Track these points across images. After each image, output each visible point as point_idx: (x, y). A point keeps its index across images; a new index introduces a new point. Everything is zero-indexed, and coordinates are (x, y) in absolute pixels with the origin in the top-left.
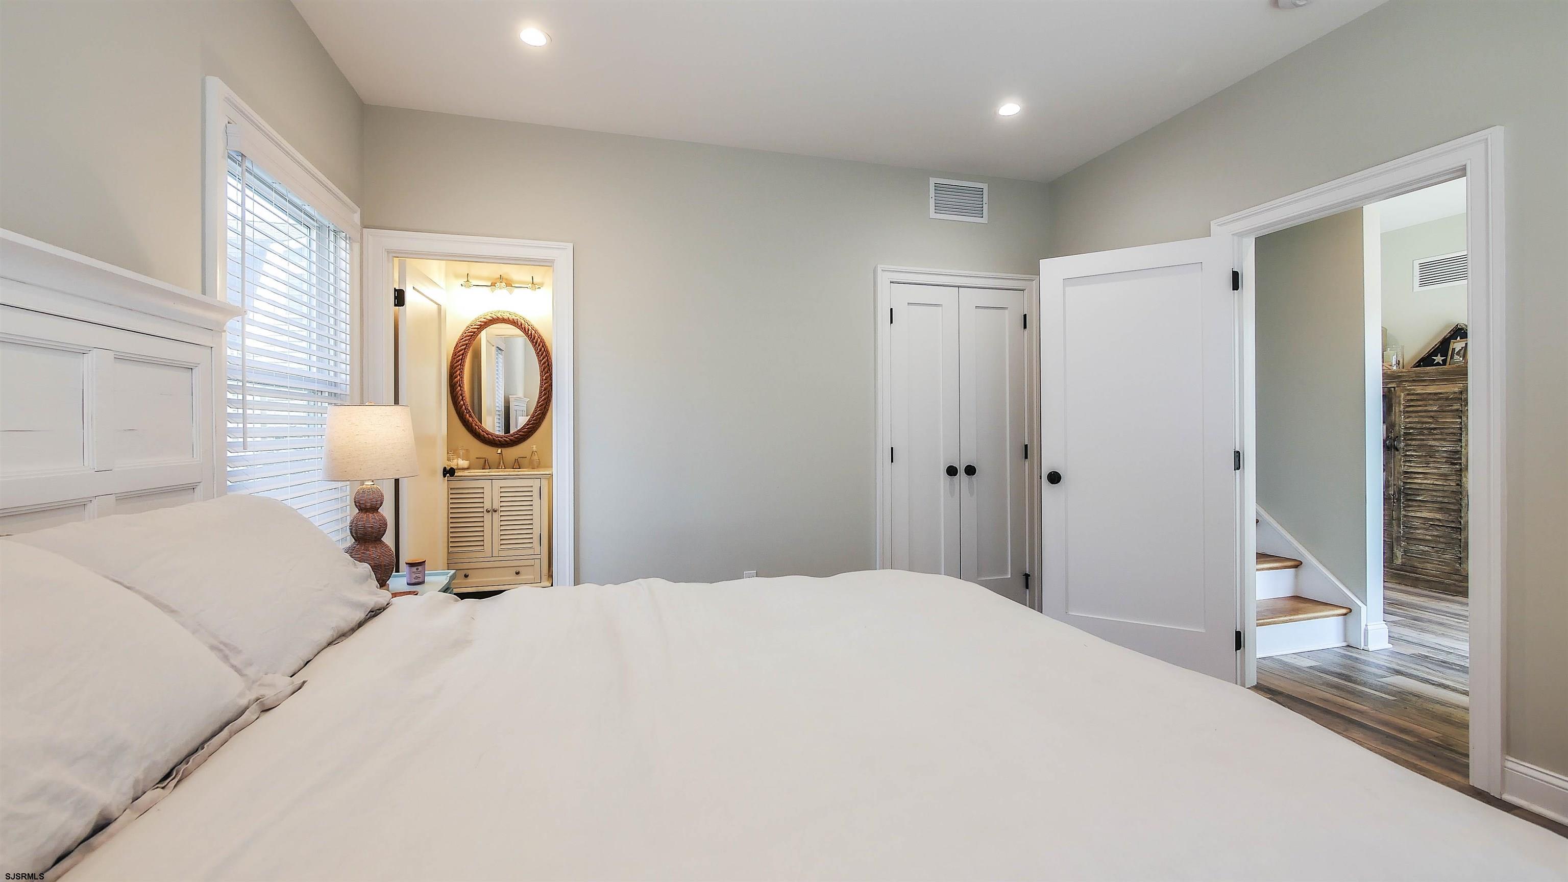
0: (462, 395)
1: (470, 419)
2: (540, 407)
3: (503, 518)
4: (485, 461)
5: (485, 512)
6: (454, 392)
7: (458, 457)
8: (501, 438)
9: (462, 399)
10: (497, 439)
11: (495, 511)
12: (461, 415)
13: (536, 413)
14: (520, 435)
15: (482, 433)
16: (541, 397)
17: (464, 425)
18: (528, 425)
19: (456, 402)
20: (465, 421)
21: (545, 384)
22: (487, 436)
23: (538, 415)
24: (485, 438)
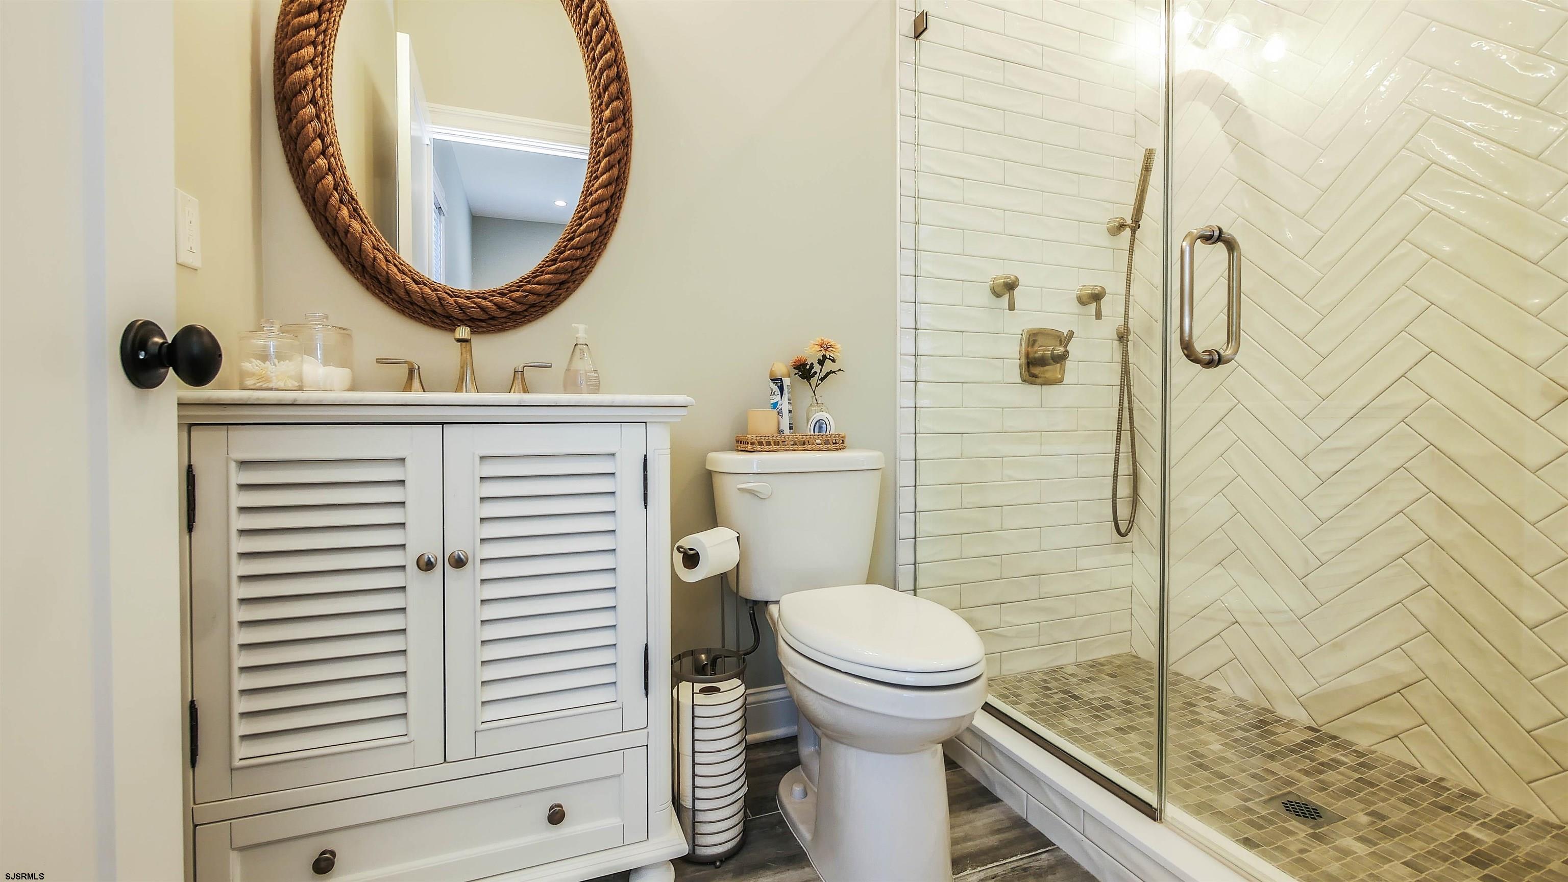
0: (321, 136)
1: (356, 226)
2: (592, 206)
3: (491, 591)
4: (411, 371)
5: (412, 567)
6: (291, 120)
7: (310, 351)
8: (468, 298)
9: (323, 153)
10: (451, 300)
11: (459, 563)
12: (321, 209)
13: (581, 225)
14: (531, 292)
15: (399, 277)
16: (597, 178)
17: (332, 247)
18: (554, 261)
19: (300, 161)
20: (335, 231)
21: (609, 135)
22: (415, 287)
23: (588, 231)
24: (407, 292)
